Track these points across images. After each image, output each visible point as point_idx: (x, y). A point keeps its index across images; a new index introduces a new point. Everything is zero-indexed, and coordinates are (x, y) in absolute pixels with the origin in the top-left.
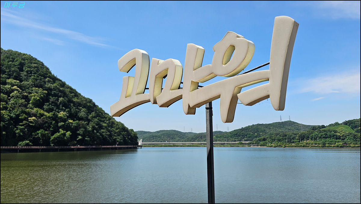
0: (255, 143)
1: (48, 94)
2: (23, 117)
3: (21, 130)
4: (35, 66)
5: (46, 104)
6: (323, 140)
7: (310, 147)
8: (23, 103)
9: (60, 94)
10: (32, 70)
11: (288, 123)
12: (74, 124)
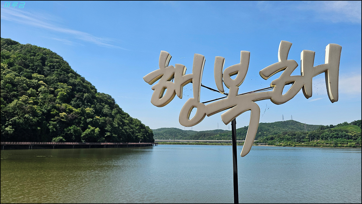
0: (262, 142)
1: (73, 90)
2: (54, 112)
3: (54, 126)
4: (57, 61)
5: (73, 99)
6: (334, 140)
7: (321, 146)
8: (52, 98)
9: (84, 90)
10: (55, 65)
11: (290, 122)
12: (102, 120)
